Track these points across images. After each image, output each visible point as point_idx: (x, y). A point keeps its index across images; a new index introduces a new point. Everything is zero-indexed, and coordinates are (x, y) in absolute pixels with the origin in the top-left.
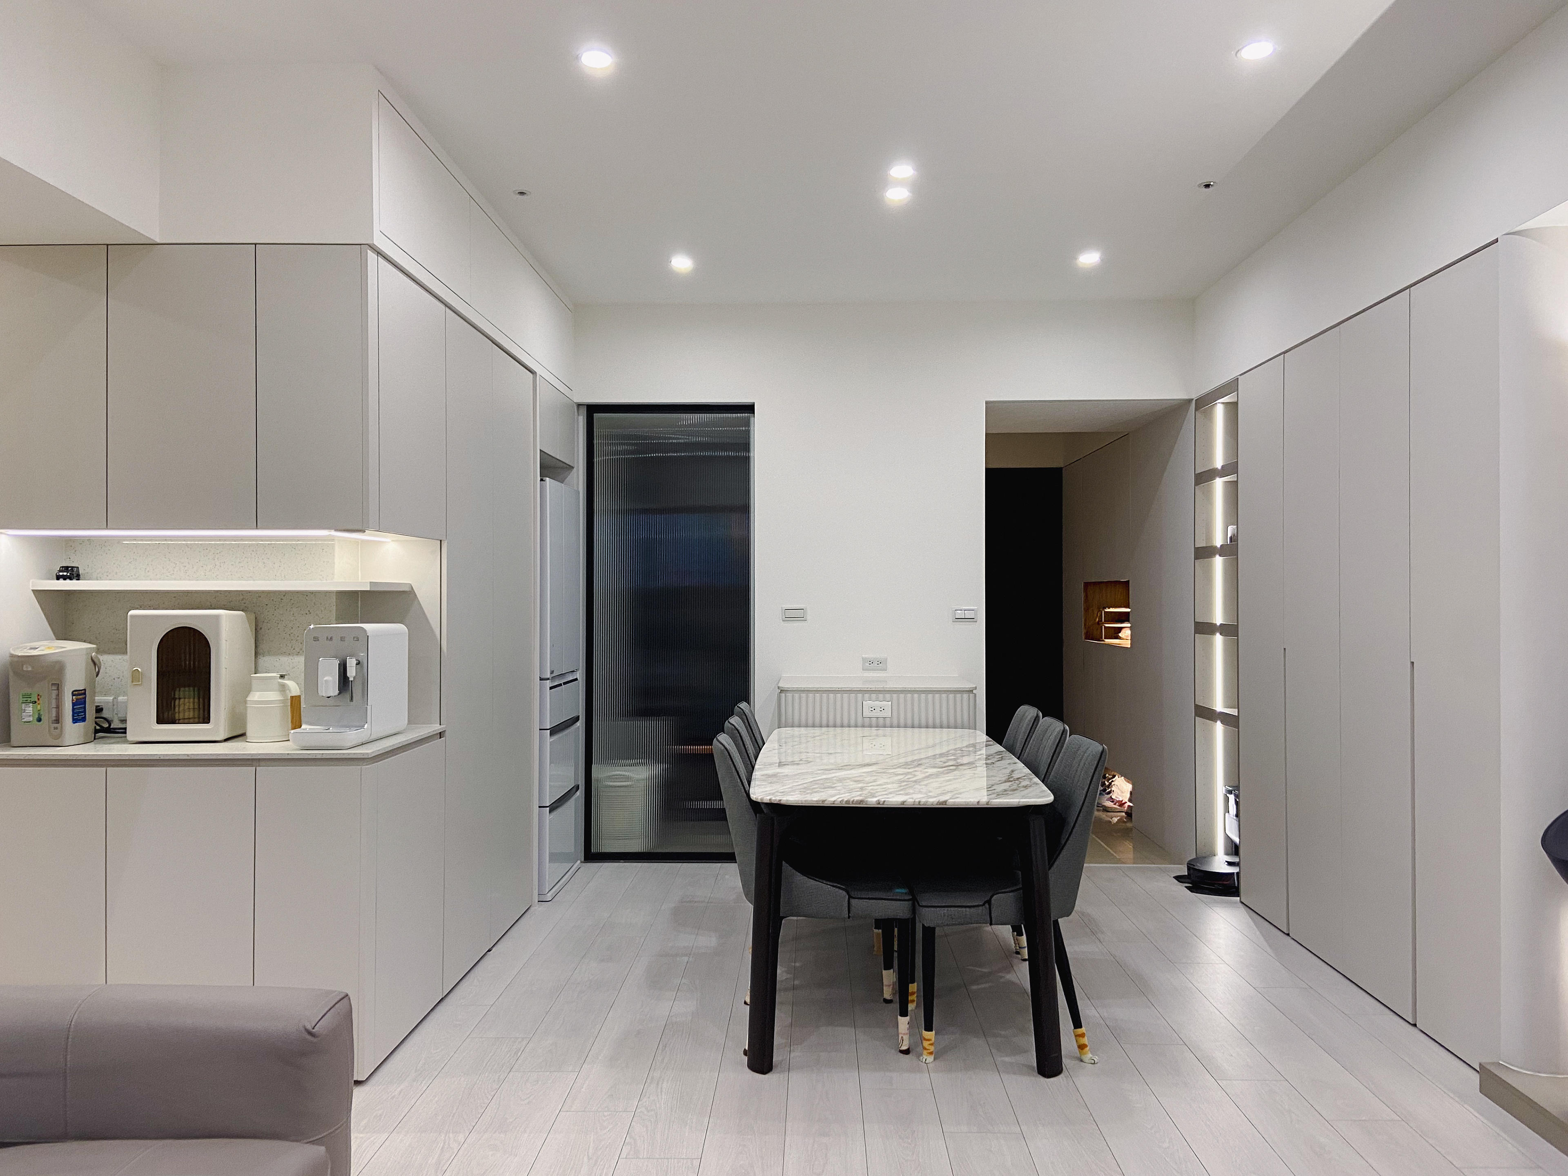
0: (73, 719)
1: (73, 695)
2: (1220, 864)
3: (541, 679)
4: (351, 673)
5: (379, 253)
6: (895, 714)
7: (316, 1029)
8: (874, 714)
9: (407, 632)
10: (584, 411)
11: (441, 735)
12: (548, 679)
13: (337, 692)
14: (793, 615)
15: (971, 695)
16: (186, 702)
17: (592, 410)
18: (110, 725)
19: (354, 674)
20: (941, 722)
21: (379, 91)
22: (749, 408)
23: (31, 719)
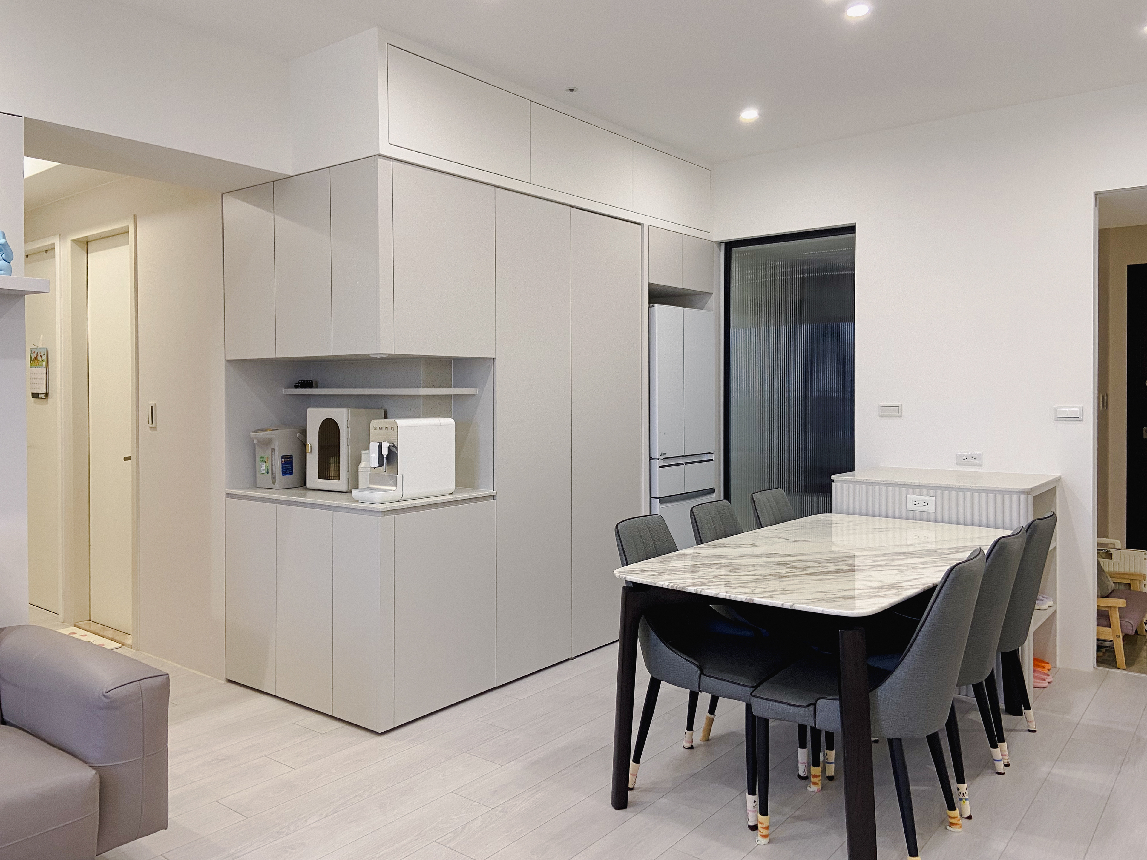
0: (282, 473)
1: (282, 458)
3: (651, 459)
4: (384, 452)
5: (390, 157)
6: (939, 509)
7: (110, 693)
8: (917, 508)
10: (722, 247)
12: (658, 459)
13: (378, 464)
14: (889, 412)
17: (729, 246)
21: (390, 44)
22: (851, 229)
23: (264, 472)
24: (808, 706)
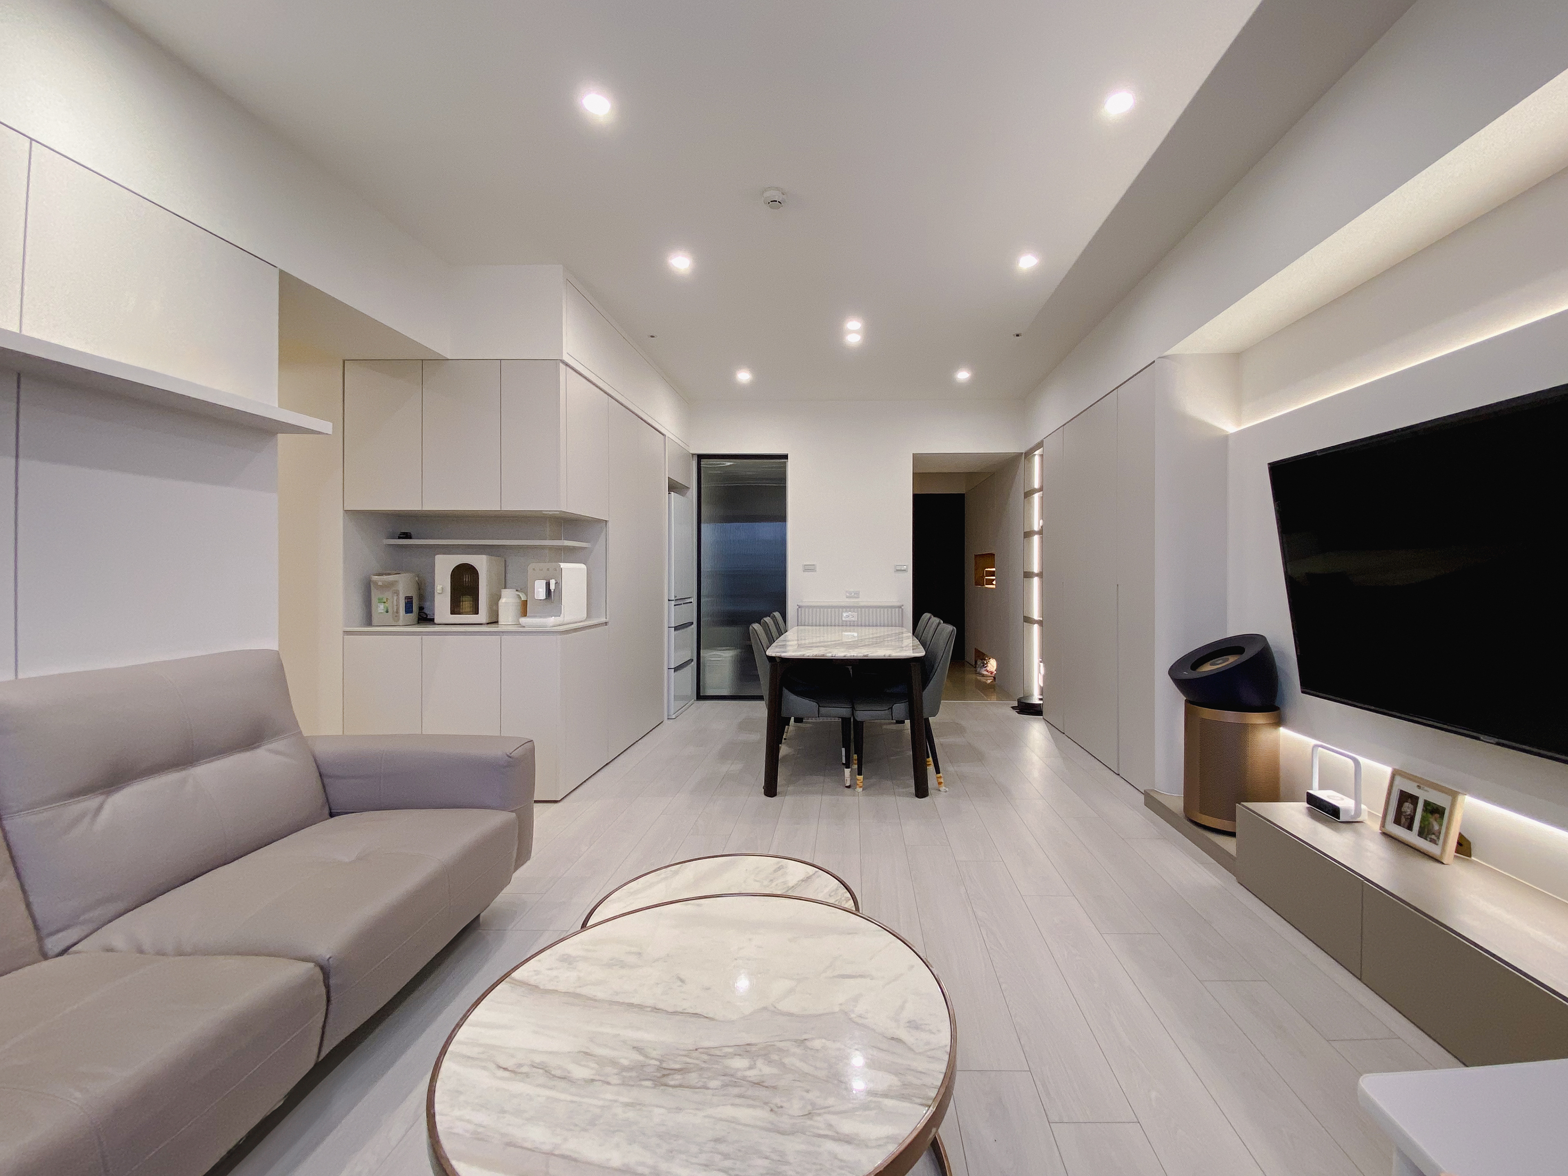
0: (406, 611)
1: (405, 599)
2: (1036, 699)
3: (669, 600)
4: (552, 587)
5: (567, 365)
6: (860, 619)
7: (512, 755)
8: (847, 619)
9: (586, 568)
10: (696, 458)
11: (606, 623)
12: (673, 600)
13: (545, 597)
14: (809, 569)
15: (900, 609)
16: (466, 604)
17: (700, 457)
18: (427, 616)
19: (554, 588)
20: (884, 623)
21: (567, 279)
22: (785, 457)
23: (383, 611)
24: (889, 709)
